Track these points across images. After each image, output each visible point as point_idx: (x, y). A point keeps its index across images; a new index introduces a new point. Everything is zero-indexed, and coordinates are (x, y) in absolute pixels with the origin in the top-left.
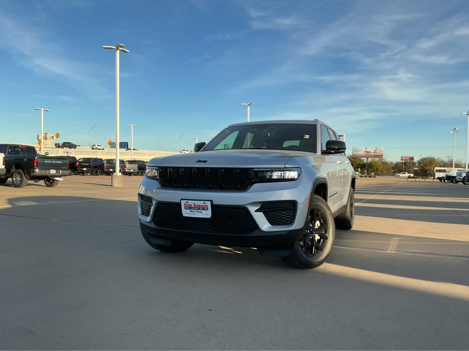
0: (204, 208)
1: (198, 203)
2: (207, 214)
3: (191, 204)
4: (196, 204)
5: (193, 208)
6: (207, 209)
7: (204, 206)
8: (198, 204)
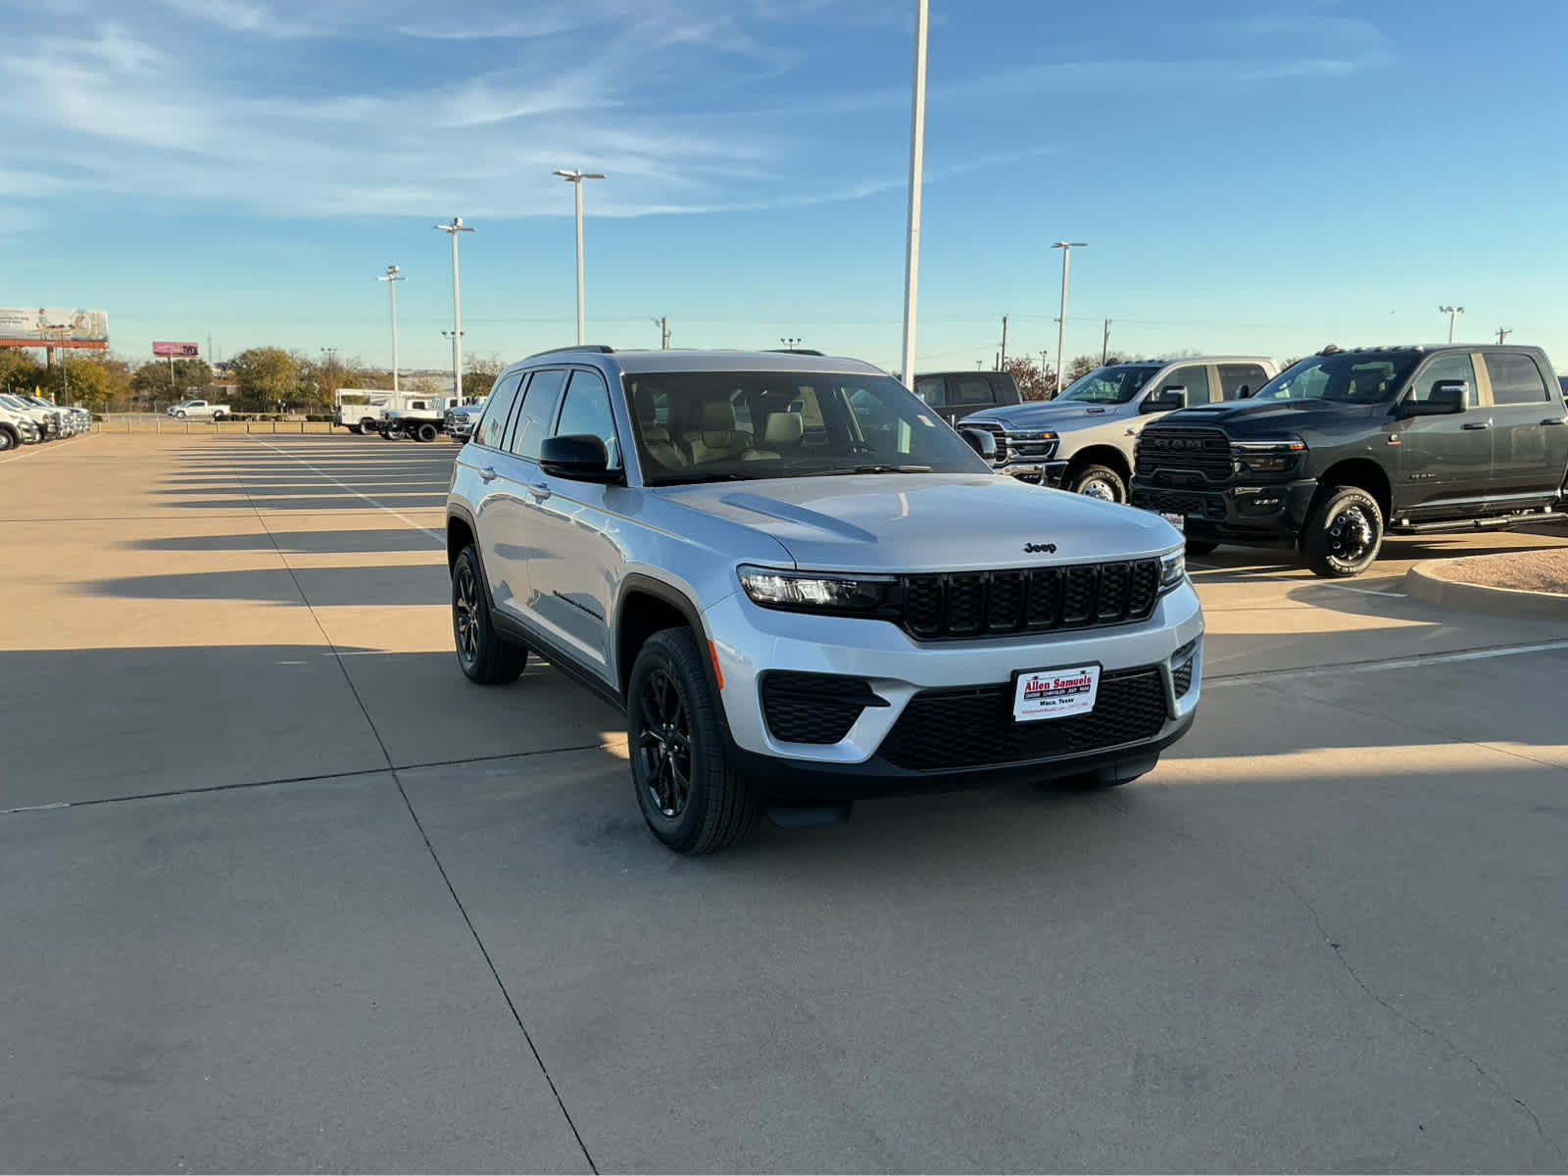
0: (1079, 688)
1: (1065, 675)
2: (1083, 704)
3: (1047, 681)
4: (1061, 680)
5: (1049, 693)
6: (1087, 688)
7: (1081, 681)
8: (1065, 680)
